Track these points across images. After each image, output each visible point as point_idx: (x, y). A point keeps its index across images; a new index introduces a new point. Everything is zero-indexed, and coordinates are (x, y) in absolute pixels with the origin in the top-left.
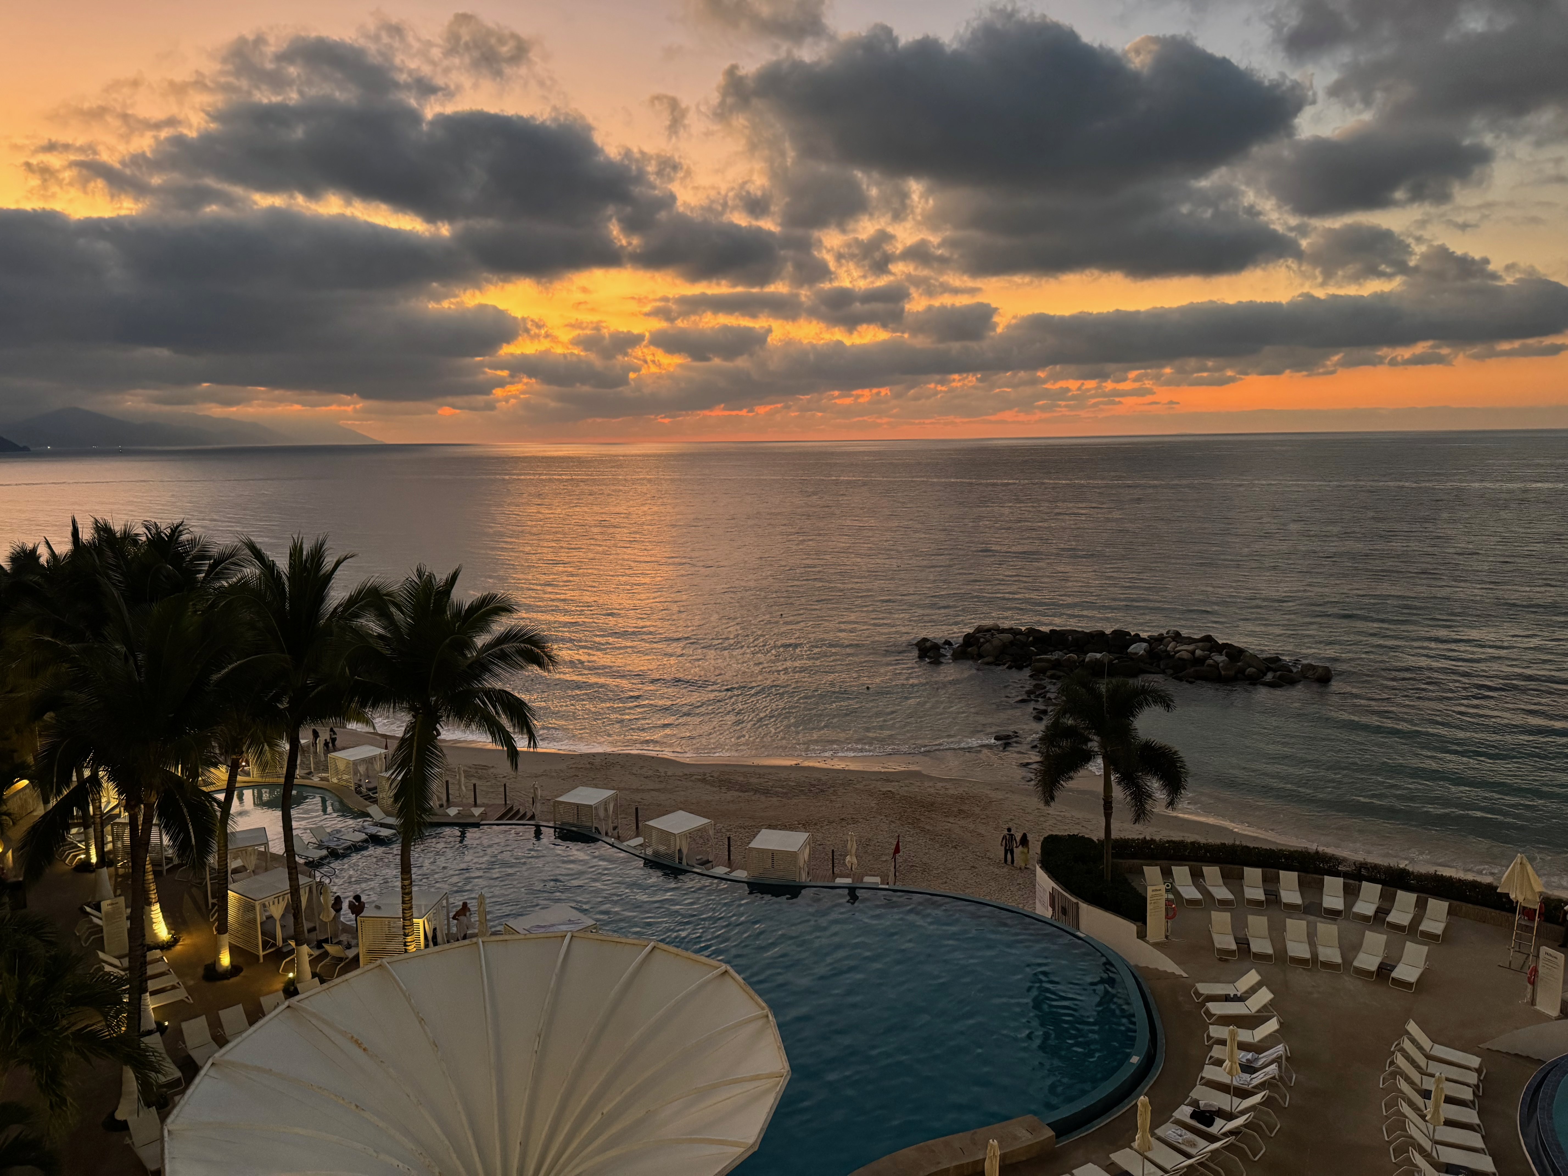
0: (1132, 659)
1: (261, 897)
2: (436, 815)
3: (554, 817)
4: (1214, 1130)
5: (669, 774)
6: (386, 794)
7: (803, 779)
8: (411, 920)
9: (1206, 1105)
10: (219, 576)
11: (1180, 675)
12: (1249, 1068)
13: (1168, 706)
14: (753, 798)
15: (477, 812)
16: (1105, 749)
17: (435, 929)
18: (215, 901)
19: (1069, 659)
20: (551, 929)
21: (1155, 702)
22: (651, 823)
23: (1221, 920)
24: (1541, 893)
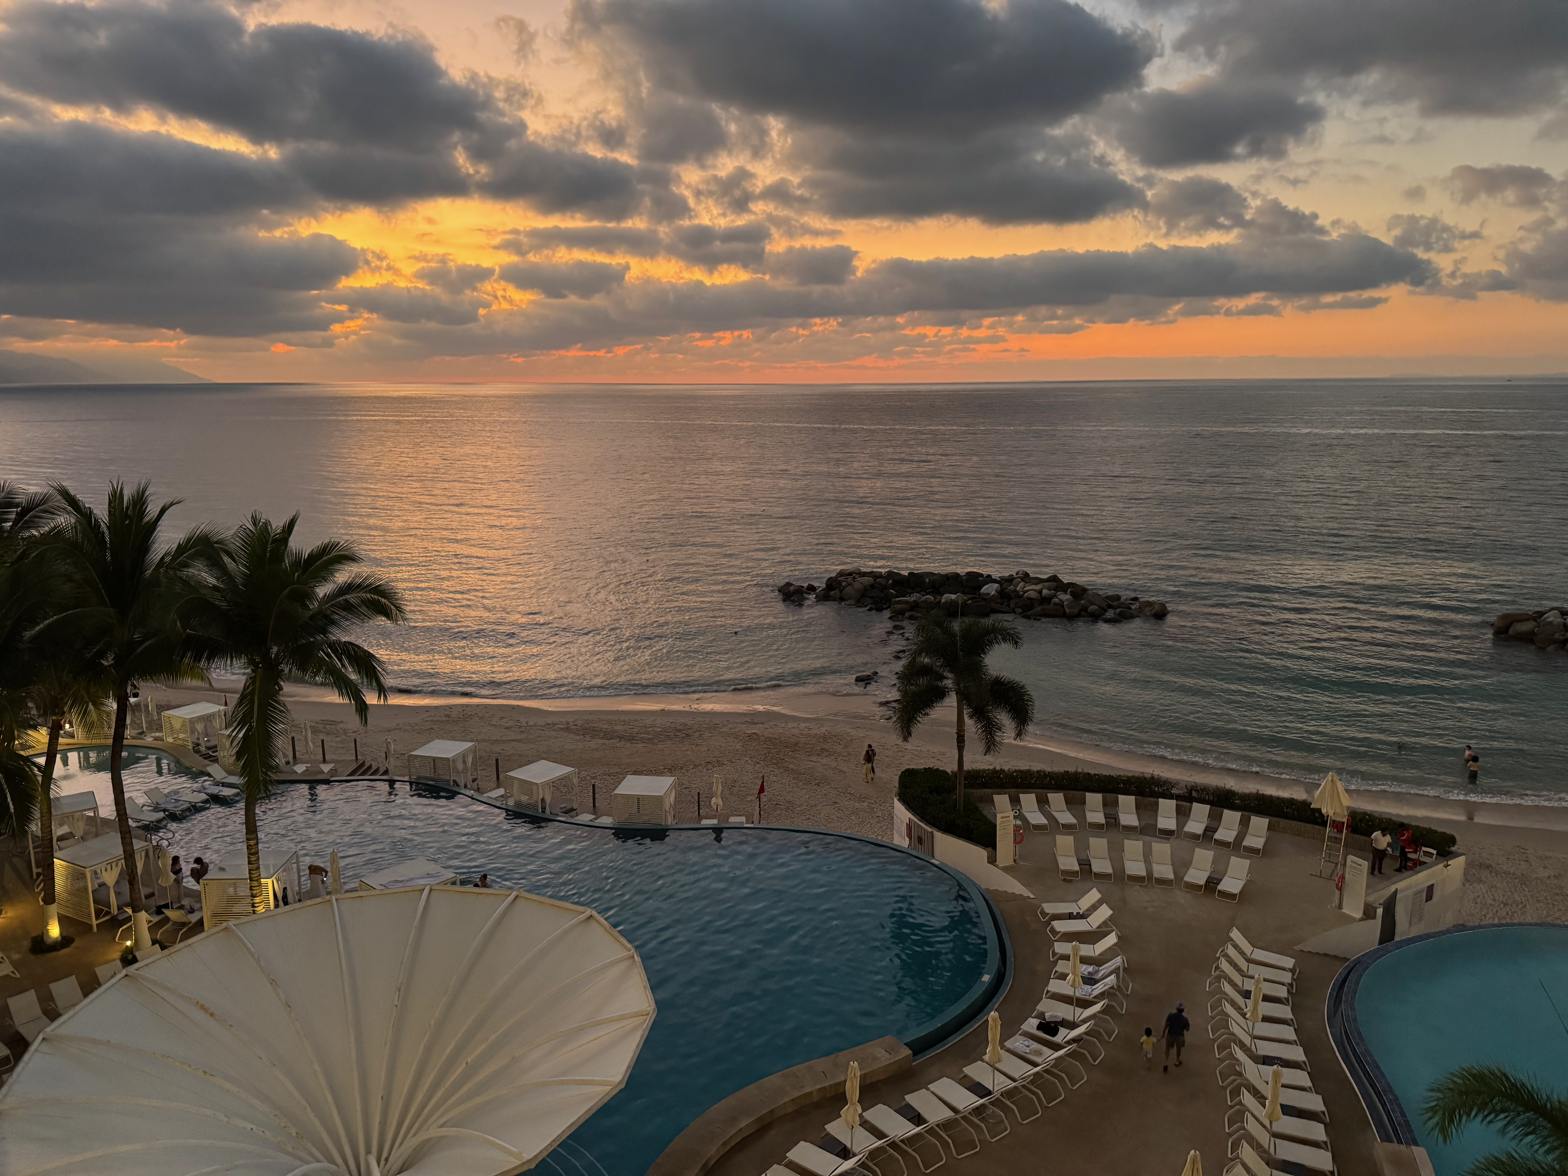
0: (984, 599)
1: (92, 864)
2: (282, 772)
3: (410, 772)
4: (1058, 1039)
5: (530, 724)
6: (228, 753)
7: (669, 724)
8: (258, 880)
9: (1051, 1016)
10: (28, 526)
11: (1029, 613)
12: (1090, 980)
13: (1016, 643)
14: (618, 745)
15: (326, 768)
16: (958, 685)
17: (285, 889)
18: (40, 870)
19: (925, 601)
20: (409, 884)
21: (1004, 640)
22: (511, 774)
23: (1065, 843)
24: (1348, 808)
